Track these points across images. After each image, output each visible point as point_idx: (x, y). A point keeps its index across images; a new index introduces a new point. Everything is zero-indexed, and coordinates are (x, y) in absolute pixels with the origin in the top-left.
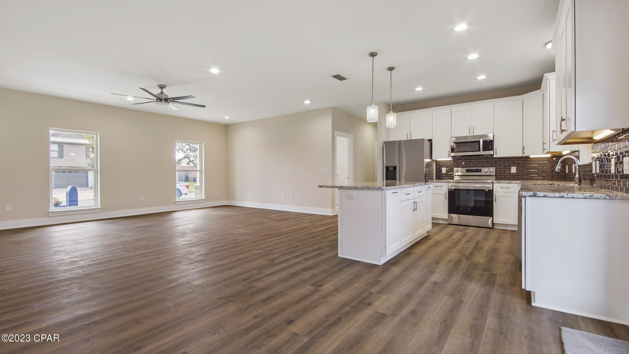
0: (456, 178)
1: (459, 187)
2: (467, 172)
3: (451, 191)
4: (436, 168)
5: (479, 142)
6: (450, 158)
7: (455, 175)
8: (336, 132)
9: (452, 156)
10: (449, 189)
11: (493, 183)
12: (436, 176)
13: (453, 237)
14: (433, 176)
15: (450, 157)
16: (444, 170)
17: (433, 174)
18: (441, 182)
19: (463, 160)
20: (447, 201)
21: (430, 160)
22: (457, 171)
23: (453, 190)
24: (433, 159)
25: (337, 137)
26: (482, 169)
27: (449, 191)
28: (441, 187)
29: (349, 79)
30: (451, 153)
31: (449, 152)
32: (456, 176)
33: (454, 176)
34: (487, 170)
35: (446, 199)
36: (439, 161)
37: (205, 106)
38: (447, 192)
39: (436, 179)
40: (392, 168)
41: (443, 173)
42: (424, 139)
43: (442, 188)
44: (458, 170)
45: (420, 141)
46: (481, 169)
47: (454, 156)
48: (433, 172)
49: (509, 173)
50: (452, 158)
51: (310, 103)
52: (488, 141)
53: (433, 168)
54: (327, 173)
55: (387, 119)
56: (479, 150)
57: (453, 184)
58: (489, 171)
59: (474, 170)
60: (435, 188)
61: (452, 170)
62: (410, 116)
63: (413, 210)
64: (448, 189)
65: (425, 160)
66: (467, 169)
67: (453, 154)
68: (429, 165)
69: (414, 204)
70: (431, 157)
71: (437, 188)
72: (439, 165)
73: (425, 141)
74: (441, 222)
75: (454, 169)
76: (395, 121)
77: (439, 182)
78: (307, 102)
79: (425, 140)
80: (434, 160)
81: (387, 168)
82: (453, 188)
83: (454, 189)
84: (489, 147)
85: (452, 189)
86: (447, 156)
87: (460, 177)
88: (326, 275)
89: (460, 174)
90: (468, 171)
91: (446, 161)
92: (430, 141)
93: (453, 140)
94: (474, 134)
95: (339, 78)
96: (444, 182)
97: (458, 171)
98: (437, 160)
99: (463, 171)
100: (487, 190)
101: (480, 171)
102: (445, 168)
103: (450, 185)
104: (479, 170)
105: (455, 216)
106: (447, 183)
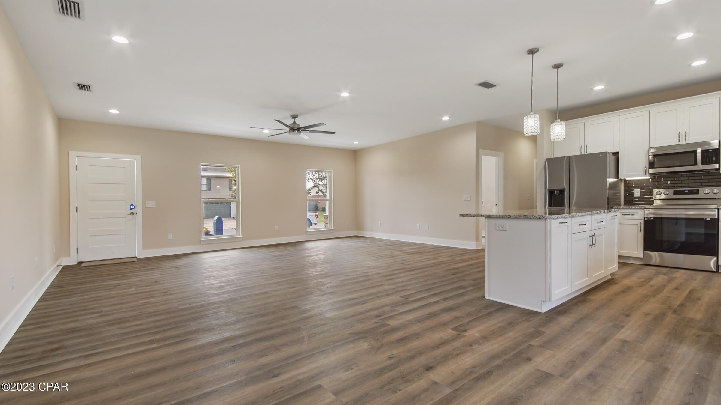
0: (657, 203)
1: (662, 214)
2: (674, 194)
3: (648, 220)
4: (626, 191)
5: (695, 152)
6: (647, 176)
7: (655, 199)
8: (481, 150)
9: (650, 172)
10: (646, 218)
11: (718, 209)
12: (625, 201)
13: (652, 283)
14: (620, 201)
15: (648, 174)
16: (637, 193)
17: (620, 199)
18: (633, 208)
19: (668, 178)
20: (642, 234)
21: (615, 180)
22: (658, 194)
23: (652, 218)
24: (620, 178)
25: (483, 156)
26: (700, 189)
27: (645, 221)
28: (632, 215)
29: (499, 85)
30: (649, 169)
31: (646, 167)
32: (657, 199)
33: (653, 201)
34: (709, 191)
35: (640, 231)
36: (629, 181)
37: (335, 132)
38: (643, 222)
39: (625, 205)
40: (558, 192)
41: (635, 196)
42: (606, 152)
43: (634, 216)
44: (659, 192)
45: (601, 155)
46: (698, 191)
47: (654, 174)
48: (620, 196)
50: (650, 176)
51: (449, 119)
52: (710, 150)
53: (620, 190)
54: (470, 200)
55: (551, 130)
56: (696, 164)
57: (651, 211)
58: (711, 192)
59: (688, 191)
60: (623, 216)
61: (651, 193)
62: (585, 123)
63: (590, 245)
64: (645, 218)
65: (608, 180)
66: (674, 191)
67: (651, 171)
68: (613, 186)
69: (591, 237)
70: (617, 176)
71: (627, 216)
72: (629, 186)
73: (608, 155)
74: (632, 262)
75: (653, 191)
76: (564, 131)
77: (631, 209)
78: (446, 118)
79: (609, 153)
80: (621, 180)
81: (551, 192)
82: (652, 216)
83: (654, 218)
84: (712, 159)
85: (651, 218)
86: (642, 173)
87: (663, 202)
88: (471, 319)
89: (663, 196)
90: (676, 193)
91: (640, 180)
92: (616, 154)
93: (651, 151)
94: (687, 142)
95: (487, 85)
96: (638, 209)
98: (626, 179)
99: (668, 192)
100: (709, 219)
102: (640, 190)
103: (646, 212)
104: (695, 191)
105: (655, 254)
106: (643, 210)
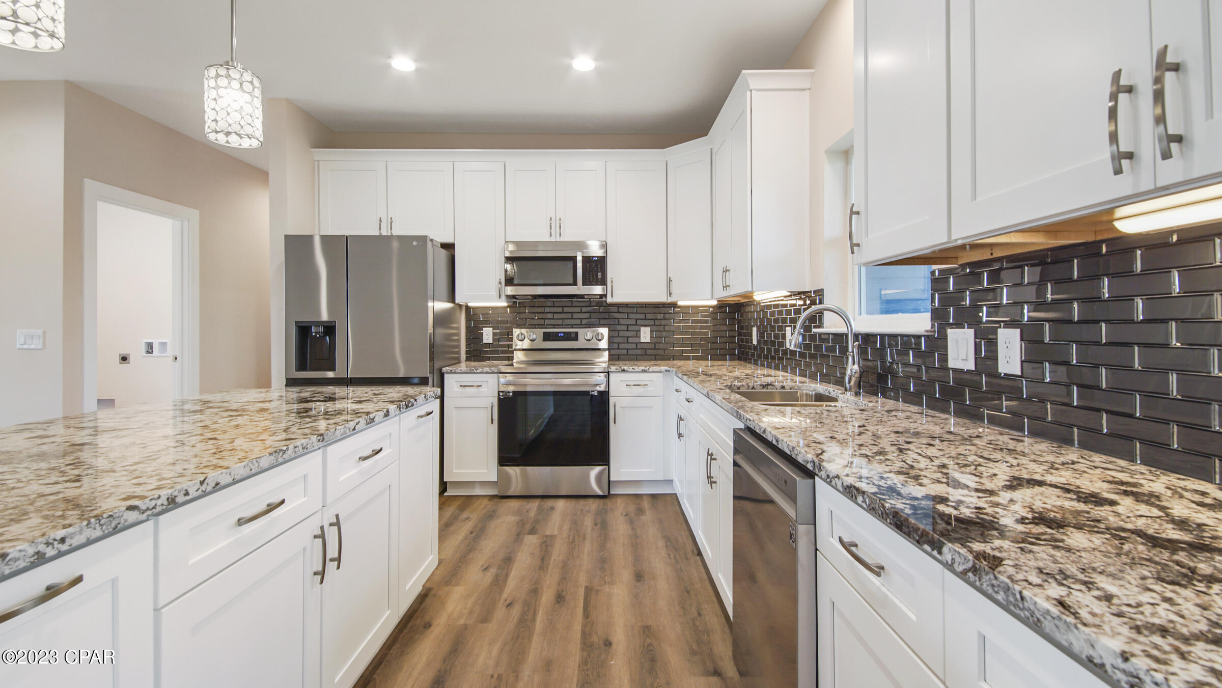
0: (518, 358)
1: (525, 385)
2: (544, 340)
3: (505, 398)
4: (468, 328)
5: (573, 259)
6: (502, 301)
7: (515, 350)
8: (90, 186)
9: (508, 294)
10: (501, 394)
11: (608, 372)
12: (467, 352)
15: (503, 297)
16: (488, 335)
17: (458, 347)
18: (478, 371)
19: (535, 307)
20: (494, 429)
21: (449, 305)
22: (520, 339)
23: (511, 394)
24: (456, 302)
25: (99, 205)
26: (581, 331)
27: (499, 399)
28: (479, 386)
30: (505, 286)
31: (500, 283)
32: (519, 350)
33: (512, 352)
34: (591, 334)
35: (492, 423)
36: (475, 308)
38: (495, 401)
39: (467, 362)
40: (321, 329)
41: (485, 341)
42: (426, 237)
43: (481, 389)
44: (522, 334)
45: (415, 243)
46: (577, 333)
47: (514, 297)
48: (458, 341)
49: (636, 343)
50: (507, 302)
52: (594, 258)
53: (458, 328)
54: (43, 347)
56: (575, 283)
57: (510, 377)
58: (594, 338)
59: (562, 335)
60: (461, 389)
61: (509, 335)
62: (389, 163)
64: (499, 392)
65: (430, 304)
66: (544, 333)
67: (510, 290)
68: (442, 319)
69: (321, 538)
70: (452, 298)
71: (468, 389)
72: (477, 321)
73: (429, 244)
74: (478, 491)
75: (512, 332)
77: (474, 373)
79: (432, 240)
80: (460, 306)
81: (303, 330)
82: (511, 388)
83: (514, 392)
84: (597, 275)
85: (509, 392)
86: (495, 293)
87: (526, 355)
89: (526, 344)
90: (547, 337)
91: (493, 308)
92: (449, 247)
93: (510, 249)
94: (562, 239)
96: (487, 373)
97: (523, 336)
98: (470, 304)
99: (535, 336)
100: (596, 393)
101: (575, 337)
102: (492, 329)
103: (502, 380)
104: (573, 336)
105: (515, 471)
106: (496, 375)
